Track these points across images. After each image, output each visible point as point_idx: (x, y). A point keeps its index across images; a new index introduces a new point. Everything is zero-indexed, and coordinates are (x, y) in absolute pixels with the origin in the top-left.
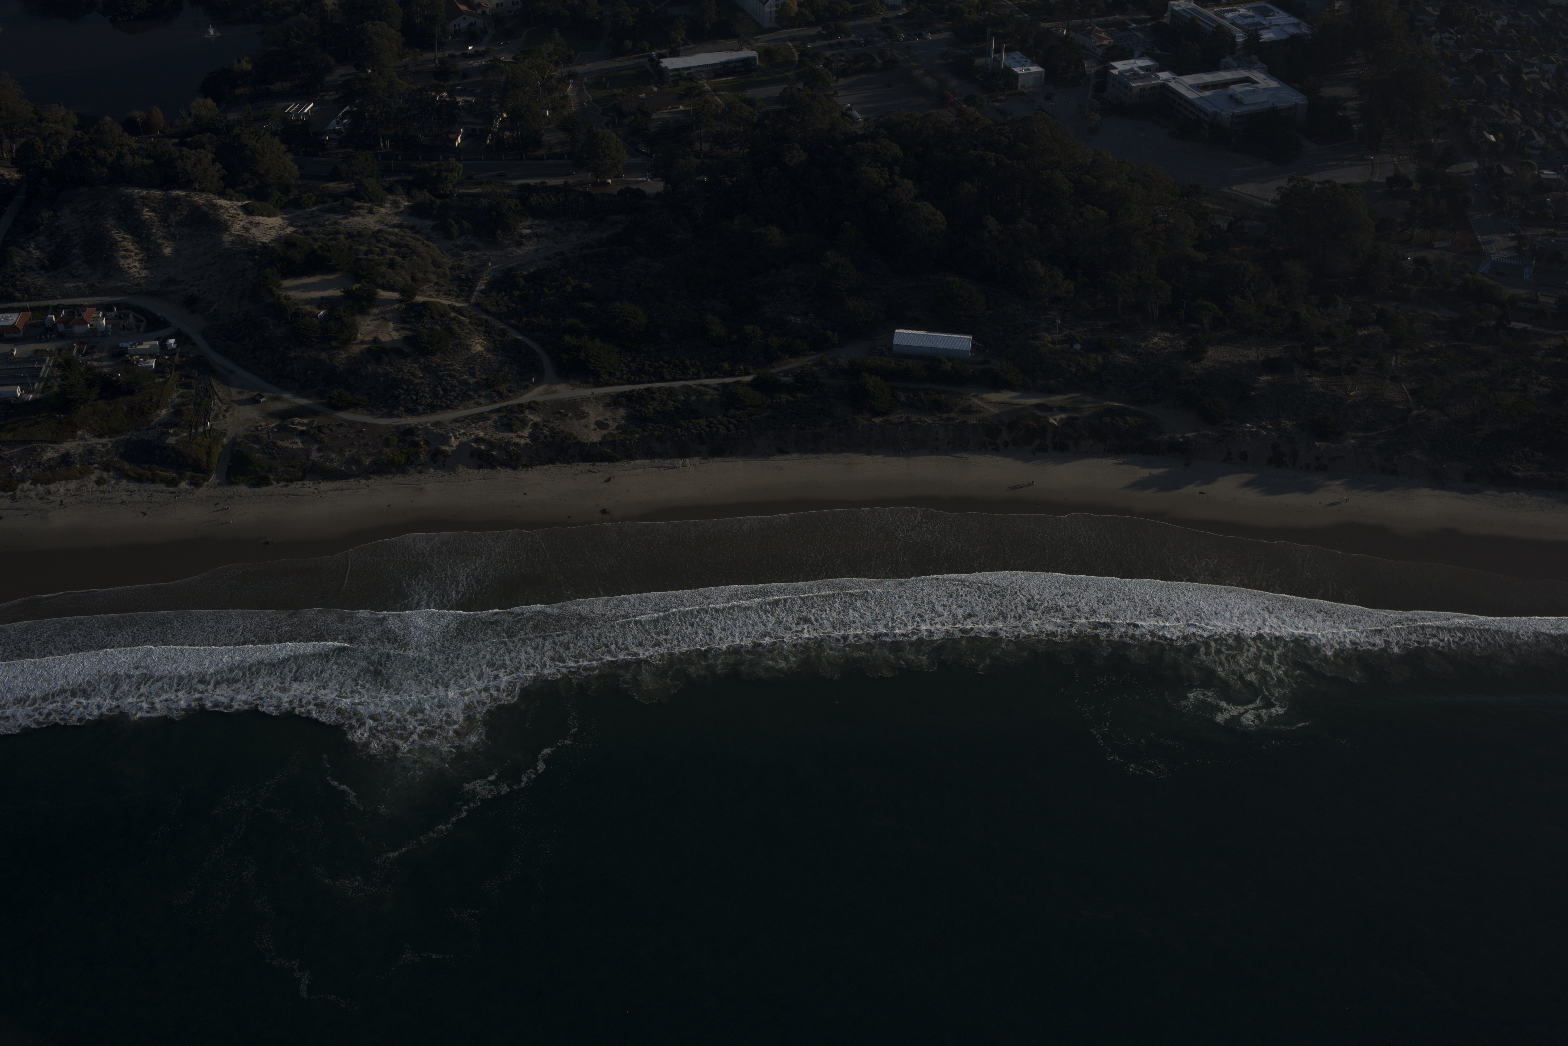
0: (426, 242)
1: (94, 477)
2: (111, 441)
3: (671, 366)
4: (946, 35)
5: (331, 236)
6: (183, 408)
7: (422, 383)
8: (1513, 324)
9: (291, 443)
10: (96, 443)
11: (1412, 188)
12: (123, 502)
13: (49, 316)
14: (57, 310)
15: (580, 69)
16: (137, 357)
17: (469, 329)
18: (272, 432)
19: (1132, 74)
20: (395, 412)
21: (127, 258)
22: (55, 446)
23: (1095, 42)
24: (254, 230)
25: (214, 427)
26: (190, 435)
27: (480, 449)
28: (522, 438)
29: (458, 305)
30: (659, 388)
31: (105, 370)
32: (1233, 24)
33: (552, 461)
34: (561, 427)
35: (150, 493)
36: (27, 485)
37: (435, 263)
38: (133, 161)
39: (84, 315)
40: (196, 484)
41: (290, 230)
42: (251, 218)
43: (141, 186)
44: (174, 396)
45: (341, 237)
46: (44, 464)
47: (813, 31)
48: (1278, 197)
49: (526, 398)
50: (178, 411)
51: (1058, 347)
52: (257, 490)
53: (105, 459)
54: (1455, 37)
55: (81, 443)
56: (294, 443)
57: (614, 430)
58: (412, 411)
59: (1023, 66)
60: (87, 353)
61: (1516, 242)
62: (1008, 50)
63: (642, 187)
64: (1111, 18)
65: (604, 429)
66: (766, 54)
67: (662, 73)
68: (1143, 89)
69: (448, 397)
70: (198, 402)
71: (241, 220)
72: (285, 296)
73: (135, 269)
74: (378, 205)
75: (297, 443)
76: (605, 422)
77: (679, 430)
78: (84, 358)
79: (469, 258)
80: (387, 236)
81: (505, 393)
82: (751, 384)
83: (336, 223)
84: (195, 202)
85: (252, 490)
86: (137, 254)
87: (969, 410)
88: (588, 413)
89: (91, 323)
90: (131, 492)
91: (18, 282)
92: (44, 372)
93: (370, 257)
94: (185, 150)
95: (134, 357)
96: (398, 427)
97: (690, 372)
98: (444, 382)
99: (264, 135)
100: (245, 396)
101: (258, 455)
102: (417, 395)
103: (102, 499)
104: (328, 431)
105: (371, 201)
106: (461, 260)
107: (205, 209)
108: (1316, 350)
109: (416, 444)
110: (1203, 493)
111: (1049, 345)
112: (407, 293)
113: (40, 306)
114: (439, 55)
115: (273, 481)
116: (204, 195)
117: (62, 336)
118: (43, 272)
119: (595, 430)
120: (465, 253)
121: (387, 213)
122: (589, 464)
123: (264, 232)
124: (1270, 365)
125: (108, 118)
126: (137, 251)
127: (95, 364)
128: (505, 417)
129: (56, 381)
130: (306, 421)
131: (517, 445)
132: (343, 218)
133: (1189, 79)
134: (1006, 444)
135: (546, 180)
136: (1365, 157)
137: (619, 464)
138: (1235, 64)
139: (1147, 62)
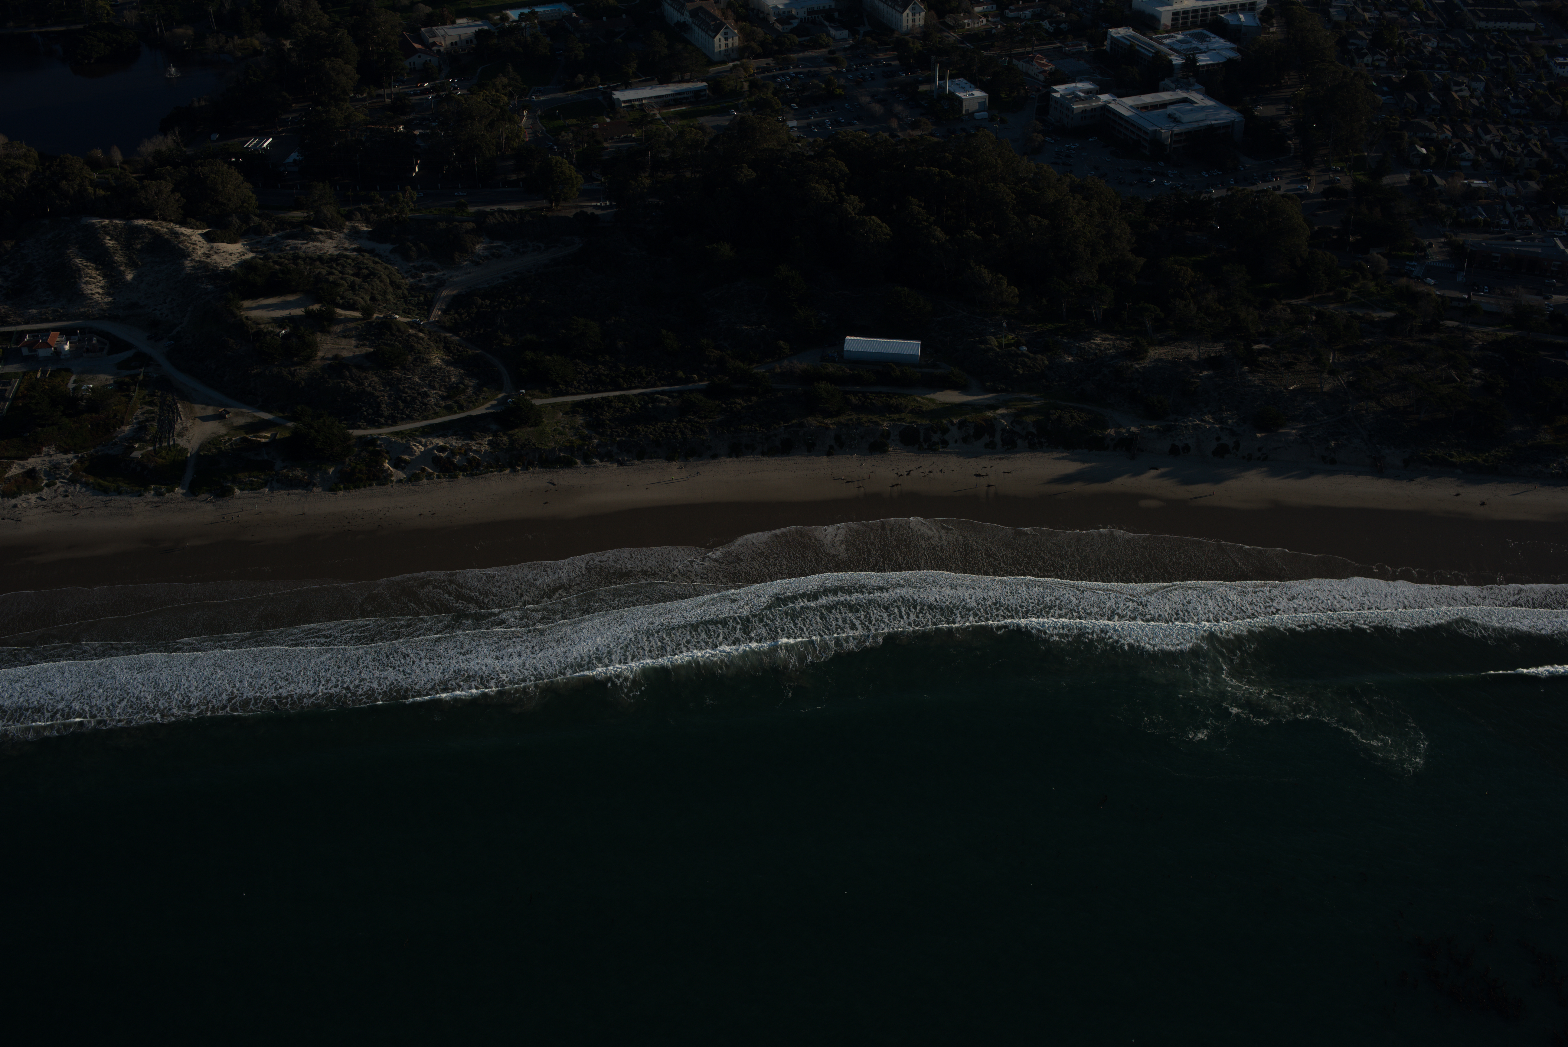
0: (384, 264)
2: (76, 457)
3: (628, 375)
4: (893, 65)
5: (291, 261)
6: (148, 424)
7: (383, 396)
8: (1446, 322)
9: (252, 456)
10: (62, 459)
11: (1348, 198)
14: (21, 335)
17: (428, 345)
18: (235, 445)
19: (1073, 97)
21: (90, 284)
22: (21, 462)
23: (1037, 68)
24: (215, 257)
25: (178, 442)
26: (155, 450)
27: (441, 456)
28: (482, 445)
30: (615, 396)
32: (1171, 49)
37: (394, 285)
38: (94, 193)
39: (48, 339)
40: (161, 495)
41: (251, 255)
42: (213, 245)
43: (103, 216)
44: (138, 412)
45: (301, 261)
46: (10, 479)
47: (761, 63)
50: (142, 427)
51: (1005, 350)
52: (220, 499)
53: (70, 474)
54: (1386, 59)
55: (47, 459)
56: (257, 454)
57: (572, 437)
58: (372, 423)
59: (967, 91)
60: (51, 375)
61: (1448, 246)
62: (952, 77)
63: (595, 211)
64: (1052, 47)
65: (563, 436)
66: (715, 84)
67: (614, 104)
68: (1084, 111)
69: (408, 409)
70: (162, 418)
71: (203, 247)
72: (246, 316)
73: (97, 295)
74: (337, 231)
75: (260, 454)
76: (564, 429)
77: (635, 435)
78: (49, 379)
79: (427, 279)
80: (345, 259)
81: (464, 404)
82: (704, 390)
83: (296, 248)
84: (158, 230)
85: (216, 499)
86: (99, 281)
87: (917, 411)
88: (546, 421)
89: (55, 346)
92: (10, 393)
93: (330, 279)
94: (147, 182)
96: (361, 437)
97: (645, 380)
98: (404, 395)
100: (210, 413)
102: (378, 408)
105: (331, 228)
106: (420, 281)
107: (167, 237)
108: (1255, 347)
109: (377, 454)
111: (996, 348)
112: (366, 311)
113: (4, 332)
114: (395, 90)
115: (236, 491)
116: (166, 224)
117: (26, 360)
118: (6, 300)
119: (554, 437)
120: (423, 274)
121: (346, 238)
123: (225, 257)
124: (1211, 362)
125: (69, 154)
126: (100, 278)
130: (268, 434)
131: (478, 452)
132: (303, 244)
133: (1129, 101)
134: (956, 441)
135: (503, 207)
138: (1173, 86)
139: (1087, 86)
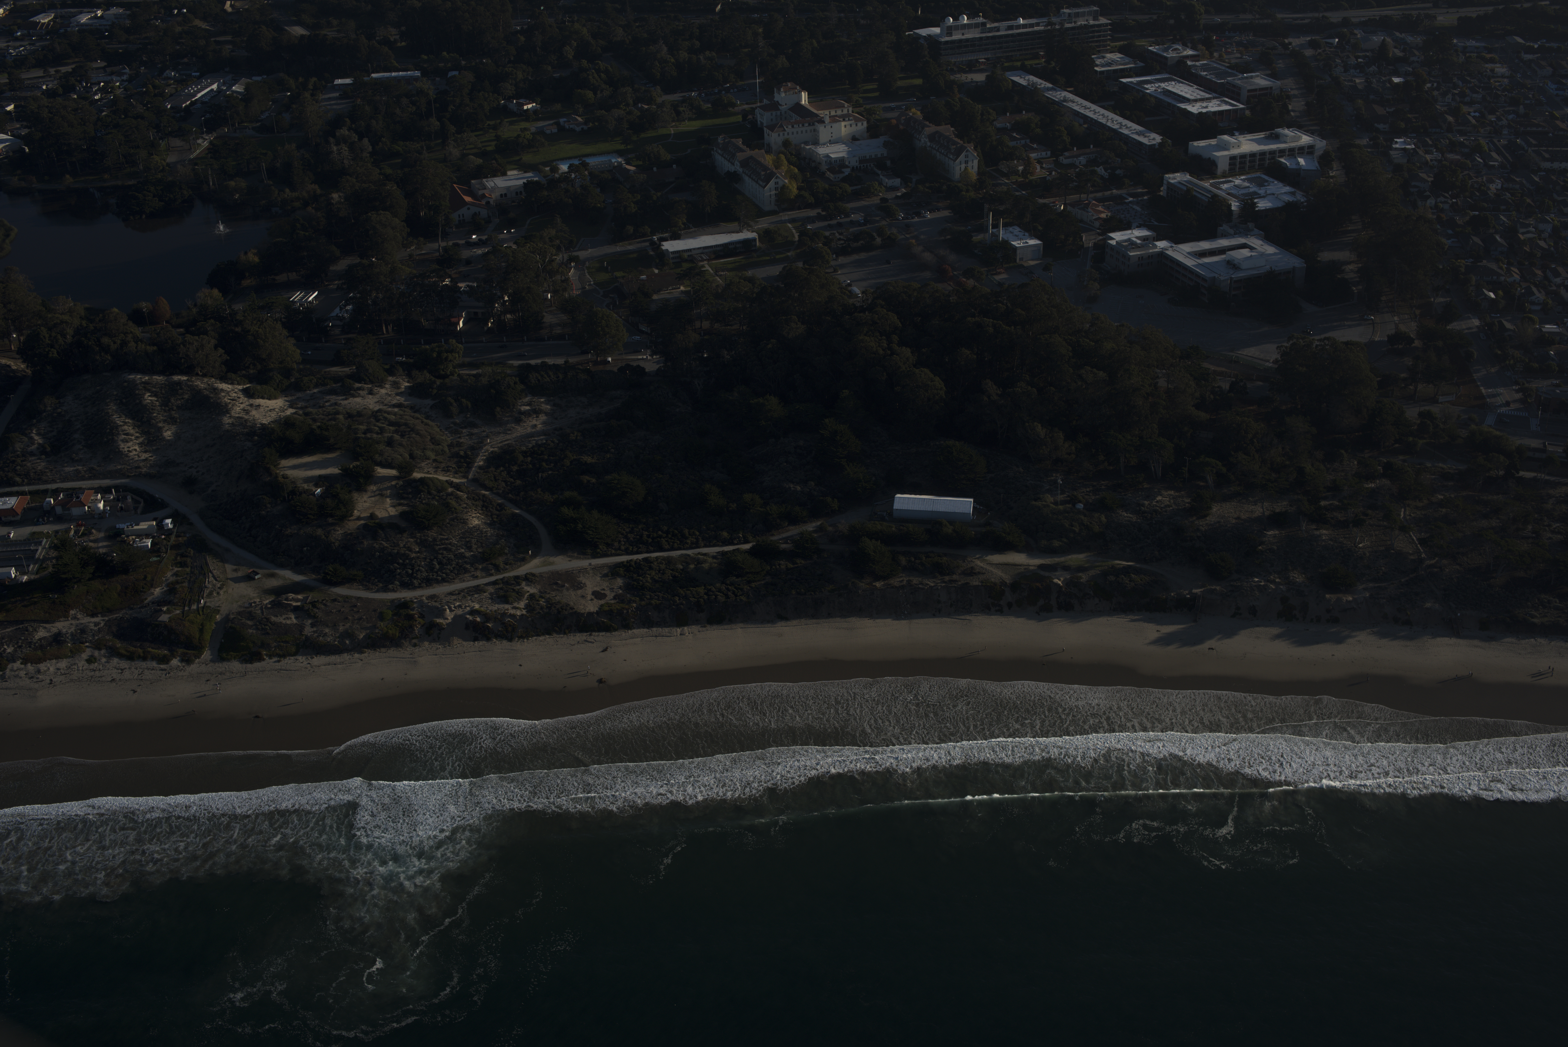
0: (425, 420)
1: (85, 656)
2: (103, 620)
3: (670, 536)
4: (946, 213)
5: (330, 417)
6: (178, 586)
7: (418, 558)
8: (1521, 473)
9: (284, 619)
10: (89, 622)
11: (1413, 345)
12: (113, 680)
13: (48, 499)
14: (55, 493)
15: (582, 254)
16: (134, 537)
17: (467, 504)
18: (266, 608)
19: (1129, 244)
20: (390, 586)
21: (127, 442)
22: (47, 626)
23: (1093, 215)
24: (254, 412)
25: (208, 604)
26: (183, 613)
27: (476, 621)
28: (518, 609)
29: (455, 480)
30: (657, 558)
31: (102, 551)
32: (1229, 194)
33: (548, 632)
34: (558, 598)
35: (141, 670)
36: (17, 665)
37: (435, 442)
38: (136, 348)
39: (82, 497)
40: (187, 661)
41: (290, 411)
42: (252, 401)
43: (143, 372)
44: (169, 574)
45: (341, 417)
46: (35, 643)
47: (812, 213)
48: (1279, 357)
49: (522, 570)
50: (172, 589)
51: (1061, 507)
52: (249, 666)
53: (96, 638)
54: (1450, 202)
55: (73, 622)
56: (288, 618)
57: (611, 600)
58: (407, 586)
59: (1021, 239)
60: (84, 534)
61: (1521, 394)
62: (1006, 225)
63: (642, 364)
64: (1108, 193)
65: (601, 599)
66: (766, 235)
67: (663, 255)
68: (1140, 258)
69: (444, 571)
70: (192, 579)
71: (242, 403)
72: (283, 475)
73: (134, 453)
74: (378, 386)
75: (291, 618)
76: (603, 592)
77: (677, 598)
78: (80, 539)
79: (467, 435)
80: (386, 415)
81: (502, 566)
82: (751, 552)
83: (336, 404)
84: (197, 386)
85: (244, 665)
86: (137, 438)
87: (971, 572)
88: (585, 584)
89: (89, 505)
90: (122, 670)
91: (19, 467)
92: (40, 553)
93: (369, 435)
94: (189, 337)
95: (131, 538)
96: (392, 601)
97: (689, 541)
98: (440, 556)
99: (266, 320)
100: (240, 574)
101: (250, 631)
102: (412, 569)
103: (92, 677)
104: (323, 606)
105: (372, 382)
106: (460, 437)
107: (206, 393)
108: (1323, 503)
109: (410, 617)
110: (1212, 649)
111: (1052, 505)
112: (405, 469)
113: (39, 490)
114: (443, 244)
115: (265, 657)
116: (206, 380)
117: (59, 519)
118: (43, 457)
119: (592, 600)
120: (464, 431)
121: (387, 394)
122: (585, 634)
123: (264, 414)
124: (1277, 520)
125: (115, 310)
126: (137, 435)
127: (91, 544)
128: (501, 589)
129: (51, 562)
130: (300, 597)
131: (513, 616)
132: (343, 400)
133: (1187, 247)
134: (1010, 605)
135: (546, 360)
136: (1366, 317)
137: (616, 633)
138: (1232, 231)
139: (1144, 233)
